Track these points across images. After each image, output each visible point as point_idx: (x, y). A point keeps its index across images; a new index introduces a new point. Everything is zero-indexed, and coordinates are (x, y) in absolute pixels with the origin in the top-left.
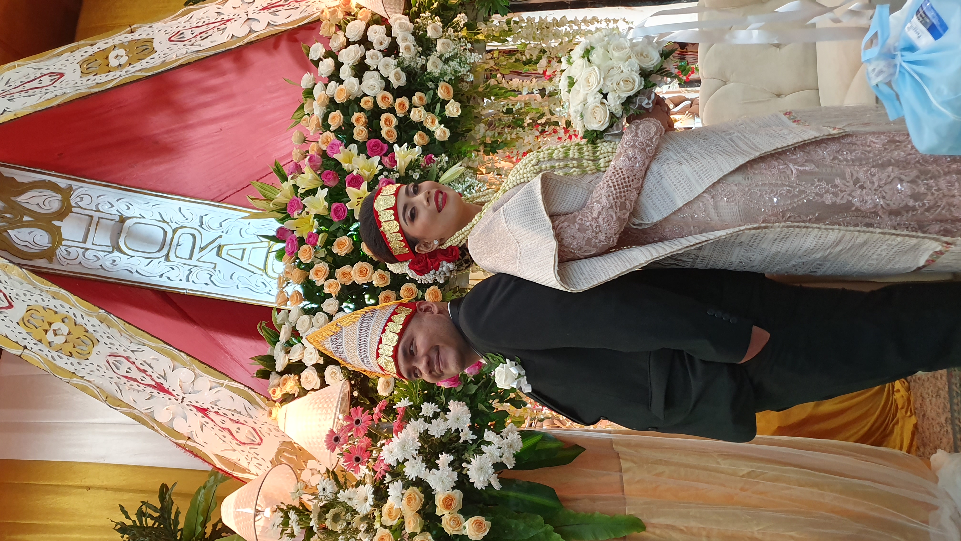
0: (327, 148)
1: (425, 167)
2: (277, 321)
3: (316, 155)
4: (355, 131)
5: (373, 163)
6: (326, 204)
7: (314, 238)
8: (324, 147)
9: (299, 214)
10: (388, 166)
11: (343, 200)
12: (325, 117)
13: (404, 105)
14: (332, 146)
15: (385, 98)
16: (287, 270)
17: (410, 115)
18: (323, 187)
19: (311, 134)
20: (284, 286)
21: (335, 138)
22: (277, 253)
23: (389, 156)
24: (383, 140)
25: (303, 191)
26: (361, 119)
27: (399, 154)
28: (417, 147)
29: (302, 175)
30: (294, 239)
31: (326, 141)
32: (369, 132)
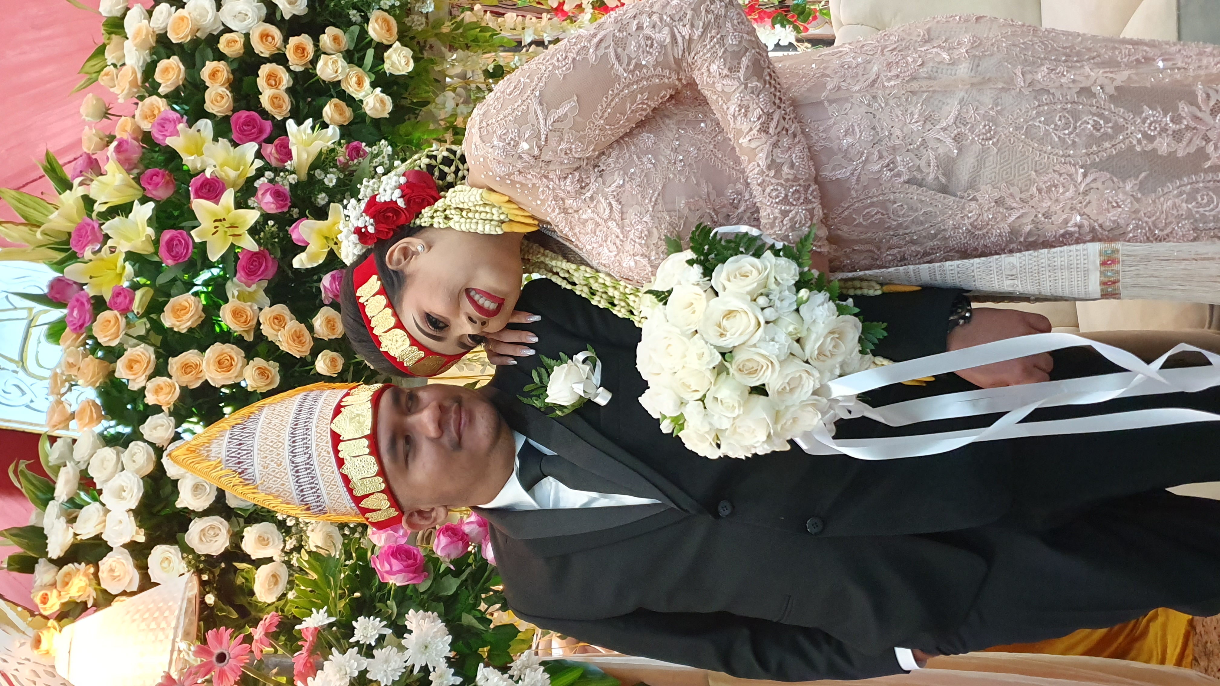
0: (153, 126)
1: (346, 166)
2: (50, 459)
3: (130, 140)
4: (208, 95)
5: (243, 156)
6: (150, 231)
7: (125, 297)
8: (146, 126)
9: (95, 253)
10: (274, 163)
11: (183, 224)
12: (149, 70)
13: (304, 49)
14: (163, 124)
15: (267, 36)
16: (71, 360)
17: (315, 69)
18: (144, 201)
19: (121, 101)
20: (63, 390)
21: (168, 108)
22: (49, 329)
23: (276, 142)
24: (264, 114)
25: (103, 208)
26: (219, 74)
27: (296, 137)
28: (331, 127)
29: (100, 178)
30: (84, 300)
31: (149, 113)
32: (235, 100)
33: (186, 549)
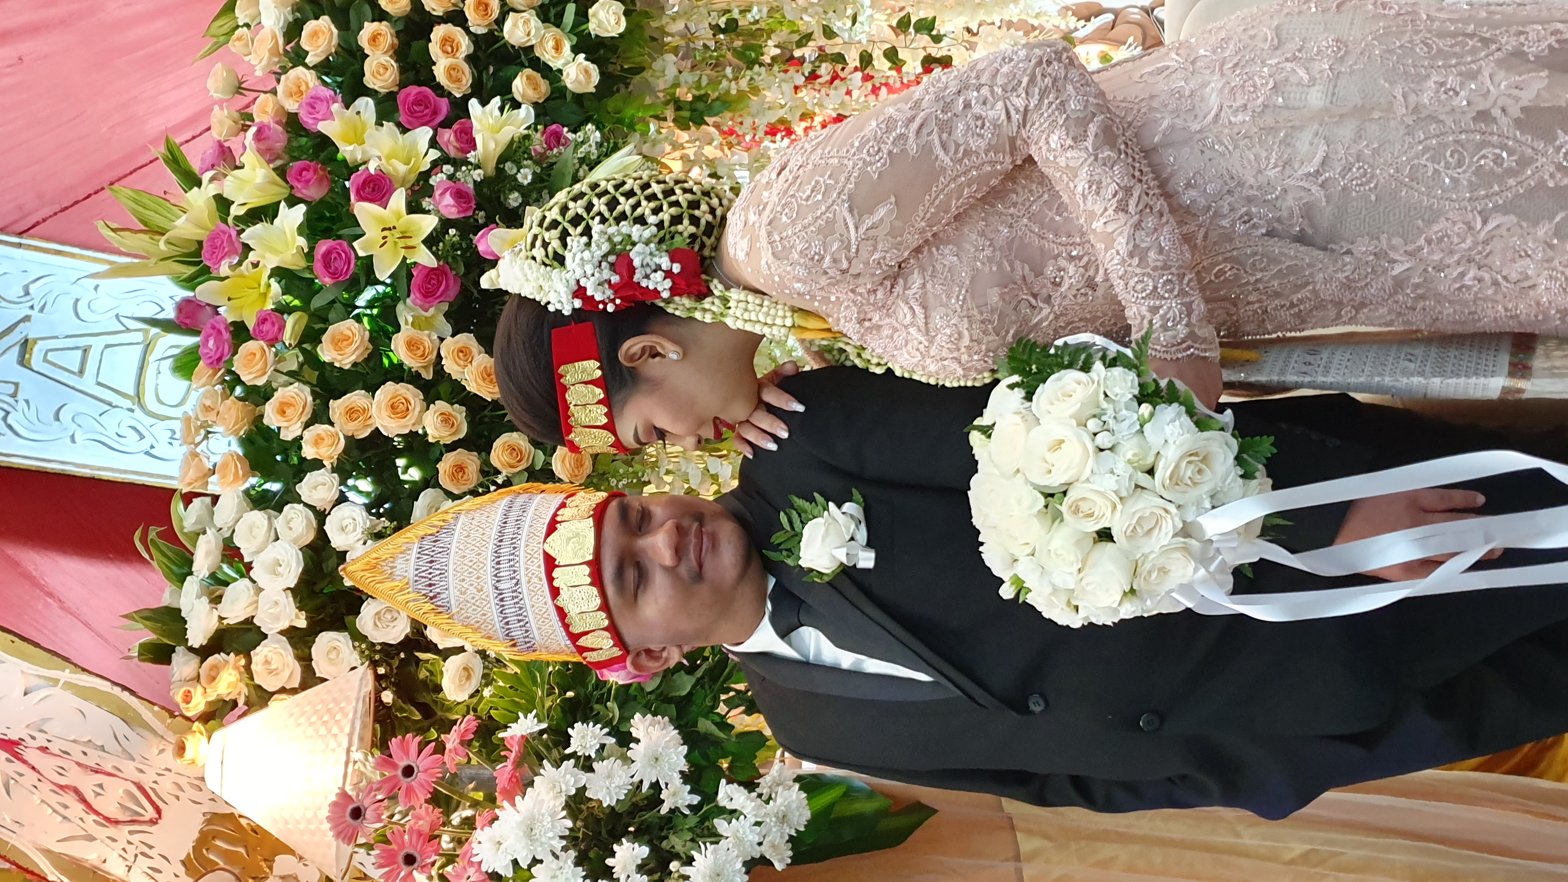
0: (300, 106)
1: (543, 156)
2: (185, 524)
3: (272, 125)
4: (369, 66)
5: (414, 144)
6: (302, 242)
7: (273, 324)
8: (292, 106)
9: (233, 267)
10: (453, 153)
11: (341, 232)
12: (293, 33)
13: (487, 5)
14: (313, 104)
16: (208, 403)
17: (502, 31)
18: (292, 202)
19: (259, 73)
20: (198, 439)
21: (318, 83)
22: (177, 361)
23: (455, 127)
24: (439, 89)
25: (242, 211)
26: (381, 39)
27: (480, 121)
28: (523, 106)
29: (236, 172)
30: (222, 327)
31: (295, 89)
32: (402, 70)
33: (358, 637)
